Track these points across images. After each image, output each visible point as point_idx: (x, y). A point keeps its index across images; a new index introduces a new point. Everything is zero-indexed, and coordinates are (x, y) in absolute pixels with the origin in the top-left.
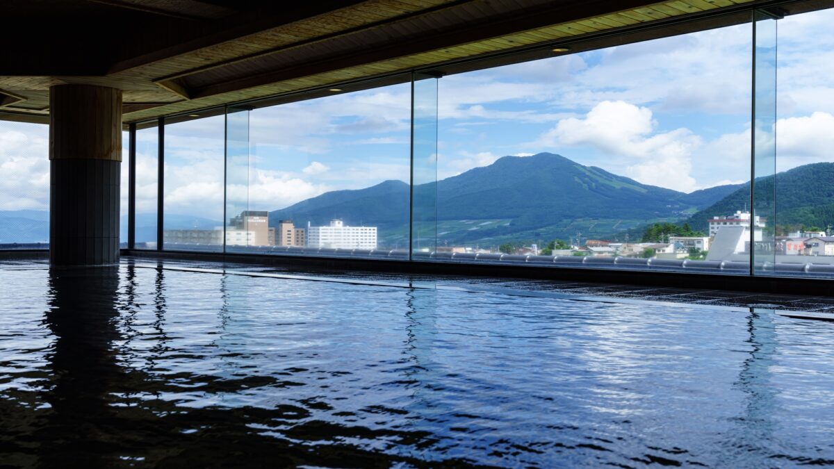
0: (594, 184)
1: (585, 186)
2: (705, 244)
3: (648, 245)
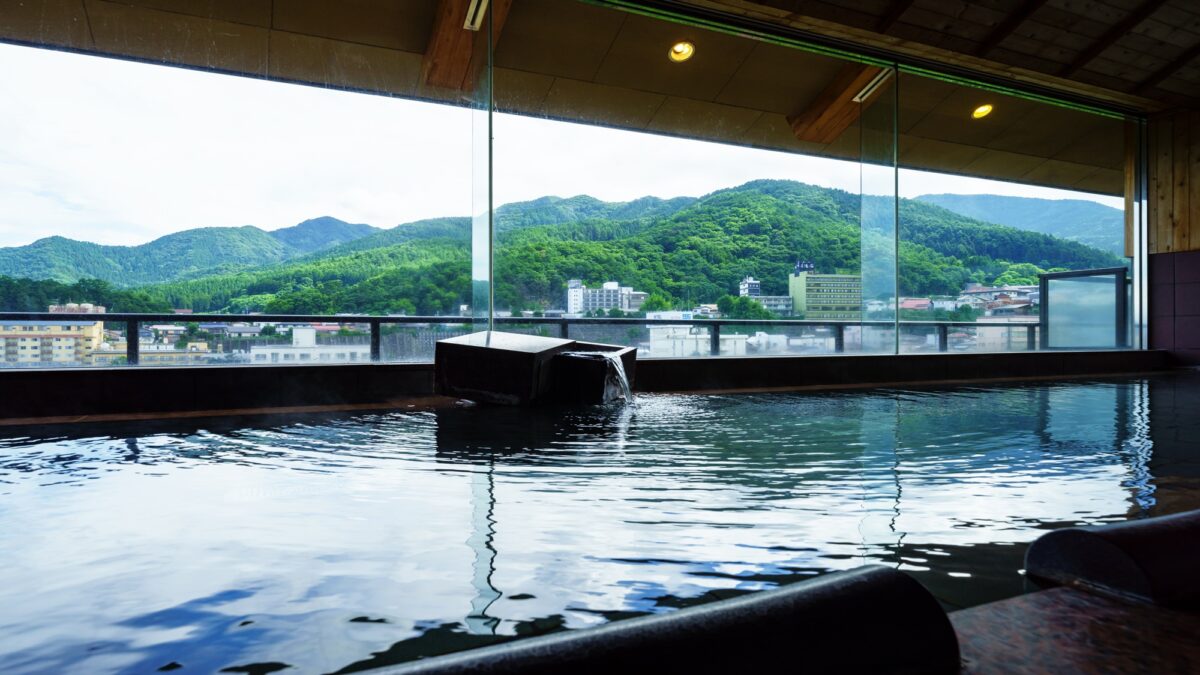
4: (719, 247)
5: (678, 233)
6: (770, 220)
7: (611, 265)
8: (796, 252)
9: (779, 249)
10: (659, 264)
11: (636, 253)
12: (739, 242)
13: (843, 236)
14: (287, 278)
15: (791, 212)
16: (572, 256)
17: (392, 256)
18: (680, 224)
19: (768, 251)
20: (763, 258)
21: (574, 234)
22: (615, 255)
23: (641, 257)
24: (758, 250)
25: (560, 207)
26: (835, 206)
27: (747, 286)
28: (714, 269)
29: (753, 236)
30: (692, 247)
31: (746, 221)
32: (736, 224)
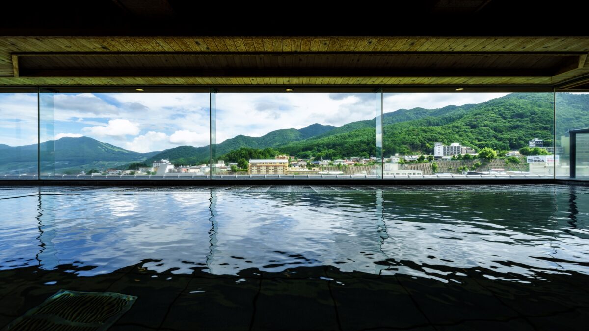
0: (107, 149)
1: (103, 150)
2: (152, 170)
3: (132, 170)
4: (501, 125)
5: (477, 120)
6: (529, 111)
7: (447, 136)
8: (547, 125)
9: (536, 124)
10: (470, 134)
11: (457, 130)
12: (512, 122)
13: (577, 116)
14: (315, 145)
15: (540, 106)
16: (429, 133)
17: (349, 136)
18: (477, 116)
19: (530, 126)
20: (527, 129)
21: (421, 124)
22: (448, 131)
23: (460, 131)
24: (523, 125)
25: (408, 113)
26: (565, 101)
27: (535, 142)
28: (500, 135)
29: (519, 119)
30: (486, 126)
31: (514, 112)
32: (508, 114)
